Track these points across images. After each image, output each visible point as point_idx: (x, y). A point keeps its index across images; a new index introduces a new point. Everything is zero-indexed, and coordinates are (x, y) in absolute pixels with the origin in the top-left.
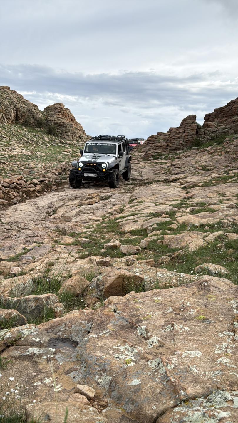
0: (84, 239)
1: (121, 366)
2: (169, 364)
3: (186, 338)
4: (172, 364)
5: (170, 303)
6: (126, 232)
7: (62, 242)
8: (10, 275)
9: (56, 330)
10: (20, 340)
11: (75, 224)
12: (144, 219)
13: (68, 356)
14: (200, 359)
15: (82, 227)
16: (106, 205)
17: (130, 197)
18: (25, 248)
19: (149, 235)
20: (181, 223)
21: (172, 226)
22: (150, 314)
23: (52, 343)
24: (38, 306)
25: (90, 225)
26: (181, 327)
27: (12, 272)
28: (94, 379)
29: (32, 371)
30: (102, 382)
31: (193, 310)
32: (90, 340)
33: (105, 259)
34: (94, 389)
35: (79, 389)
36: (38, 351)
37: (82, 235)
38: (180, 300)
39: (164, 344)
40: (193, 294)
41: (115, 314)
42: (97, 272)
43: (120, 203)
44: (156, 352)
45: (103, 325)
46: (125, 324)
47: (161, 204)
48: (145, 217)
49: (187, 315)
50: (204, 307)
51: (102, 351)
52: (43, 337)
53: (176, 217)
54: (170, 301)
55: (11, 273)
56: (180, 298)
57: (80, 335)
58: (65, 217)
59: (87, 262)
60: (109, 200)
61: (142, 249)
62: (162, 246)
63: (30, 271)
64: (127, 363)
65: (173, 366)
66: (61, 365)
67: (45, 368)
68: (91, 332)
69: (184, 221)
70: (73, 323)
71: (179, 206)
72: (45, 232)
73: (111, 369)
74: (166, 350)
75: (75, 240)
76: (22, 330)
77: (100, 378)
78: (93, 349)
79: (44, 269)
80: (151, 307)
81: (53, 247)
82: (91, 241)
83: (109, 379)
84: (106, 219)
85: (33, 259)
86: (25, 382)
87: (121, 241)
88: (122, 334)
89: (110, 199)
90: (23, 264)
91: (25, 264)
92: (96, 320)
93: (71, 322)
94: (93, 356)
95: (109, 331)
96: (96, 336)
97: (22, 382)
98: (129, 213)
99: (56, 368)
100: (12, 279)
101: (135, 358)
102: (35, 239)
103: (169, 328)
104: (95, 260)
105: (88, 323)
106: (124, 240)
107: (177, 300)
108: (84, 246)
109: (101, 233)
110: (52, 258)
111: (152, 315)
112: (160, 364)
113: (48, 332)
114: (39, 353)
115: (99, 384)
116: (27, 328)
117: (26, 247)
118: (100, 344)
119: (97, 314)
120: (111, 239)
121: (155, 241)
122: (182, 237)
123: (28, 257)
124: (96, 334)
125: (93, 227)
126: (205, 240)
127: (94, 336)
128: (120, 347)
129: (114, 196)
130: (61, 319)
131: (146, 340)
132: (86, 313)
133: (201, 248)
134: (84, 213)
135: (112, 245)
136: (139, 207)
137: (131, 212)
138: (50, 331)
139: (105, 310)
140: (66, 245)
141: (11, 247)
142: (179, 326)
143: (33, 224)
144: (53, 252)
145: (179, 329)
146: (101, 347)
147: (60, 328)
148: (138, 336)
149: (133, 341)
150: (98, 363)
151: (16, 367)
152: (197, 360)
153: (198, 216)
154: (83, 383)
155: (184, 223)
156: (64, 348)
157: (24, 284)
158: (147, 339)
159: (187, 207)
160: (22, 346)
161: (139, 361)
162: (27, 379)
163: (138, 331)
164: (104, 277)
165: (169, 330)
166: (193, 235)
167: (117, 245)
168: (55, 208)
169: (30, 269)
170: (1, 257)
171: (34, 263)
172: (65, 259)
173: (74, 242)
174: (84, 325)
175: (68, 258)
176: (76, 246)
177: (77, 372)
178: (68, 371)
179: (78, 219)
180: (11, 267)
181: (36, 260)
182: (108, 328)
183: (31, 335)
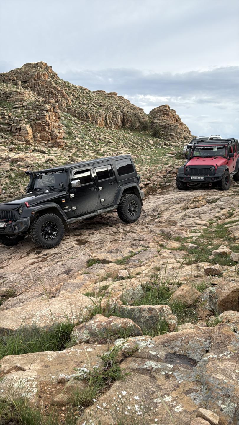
0: (191, 245)
6: (236, 238)
7: (168, 246)
8: (118, 277)
9: (173, 345)
10: (137, 351)
11: (180, 228)
13: (186, 375)
15: (188, 232)
16: (213, 208)
18: (131, 251)
23: (171, 358)
24: (152, 316)
25: (196, 230)
27: (120, 274)
28: (216, 404)
29: (150, 386)
30: (225, 408)
32: (209, 360)
33: (213, 266)
34: (217, 414)
35: (202, 413)
36: (156, 366)
37: (188, 240)
41: (235, 334)
42: (209, 283)
43: (229, 206)
45: (223, 346)
51: (223, 375)
52: (160, 351)
55: (119, 276)
57: (198, 353)
58: (170, 221)
59: (194, 268)
60: (216, 203)
63: (137, 274)
66: (180, 384)
67: (164, 384)
68: (210, 351)
70: (190, 339)
72: (150, 236)
73: (235, 396)
75: (181, 245)
76: (138, 341)
77: (223, 404)
78: (214, 371)
79: (150, 274)
81: (158, 252)
82: (198, 247)
83: (233, 405)
84: (213, 224)
85: (139, 263)
86: (145, 396)
87: (231, 248)
89: (218, 202)
90: (130, 267)
91: (131, 267)
92: (214, 339)
93: (188, 338)
94: (215, 379)
95: (231, 353)
96: (216, 357)
97: (142, 397)
99: (175, 386)
100: (120, 281)
102: (141, 242)
104: (203, 267)
105: (206, 341)
106: (234, 247)
109: (208, 238)
110: (158, 263)
113: (164, 346)
114: (157, 367)
115: (223, 410)
116: (143, 340)
117: (133, 251)
118: (221, 366)
119: (215, 332)
120: (220, 246)
123: (135, 260)
124: (216, 354)
125: (200, 232)
127: (214, 356)
129: (222, 199)
130: (177, 334)
132: (203, 330)
134: (190, 217)
135: (221, 252)
138: (166, 345)
139: (224, 329)
140: (172, 249)
141: (118, 250)
143: (139, 228)
144: (159, 257)
146: (223, 370)
147: (176, 343)
150: (220, 387)
151: (135, 380)
154: (205, 406)
156: (181, 365)
157: (134, 290)
160: (139, 358)
162: (146, 394)
164: (217, 289)
167: (227, 252)
168: (160, 211)
169: (137, 272)
170: (109, 260)
171: (141, 267)
172: (172, 264)
173: (180, 247)
174: (201, 342)
175: (174, 263)
176: (182, 252)
177: (198, 393)
178: (188, 391)
179: (183, 223)
180: (119, 270)
181: (142, 264)
182: (229, 349)
183: (148, 348)
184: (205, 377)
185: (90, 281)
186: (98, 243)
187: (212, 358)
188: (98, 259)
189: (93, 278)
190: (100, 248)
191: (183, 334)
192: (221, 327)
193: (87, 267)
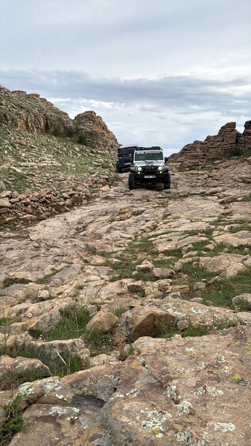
0: (115, 260)
1: (148, 436)
2: (199, 440)
3: (219, 404)
4: (202, 441)
5: (203, 356)
6: (159, 252)
7: (92, 263)
8: (38, 299)
9: (81, 385)
10: (43, 396)
11: (105, 242)
12: (179, 237)
13: (92, 419)
14: (234, 434)
15: (113, 246)
16: (138, 220)
17: (164, 212)
18: (53, 268)
19: (183, 256)
20: (219, 243)
21: (209, 246)
22: (181, 371)
23: (77, 401)
24: (63, 353)
25: (121, 243)
26: (214, 390)
27: (40, 295)
29: (54, 435)
31: (228, 368)
32: (116, 400)
33: (136, 283)
36: (62, 411)
37: (112, 255)
38: (215, 353)
39: (195, 412)
40: (228, 346)
41: (144, 367)
42: (127, 305)
43: (153, 218)
44: (185, 421)
45: (131, 383)
46: (154, 382)
47: (197, 220)
48: (179, 235)
49: (221, 374)
50: (240, 363)
51: (128, 416)
52: (67, 393)
53: (213, 236)
54: (203, 354)
55: (39, 297)
56: (214, 350)
57: (106, 393)
58: (95, 234)
59: (117, 285)
60: (141, 215)
61: (176, 272)
62: (197, 269)
63: (59, 294)
64: (154, 434)
65: (203, 443)
66: (85, 430)
67: (69, 432)
68: (117, 390)
69: (221, 240)
70: (99, 377)
71: (216, 223)
72: (74, 251)
73: (137, 440)
74: (196, 419)
75: (106, 260)
76: (45, 384)
78: (119, 413)
79: (73, 293)
80: (183, 361)
82: (122, 262)
84: (138, 237)
85: (62, 282)
87: (154, 263)
88: (151, 395)
89: (143, 214)
90: (51, 286)
91: (53, 286)
92: (123, 375)
93: (97, 376)
94: (119, 423)
95: (137, 390)
96: (123, 397)
98: (163, 230)
99: (79, 433)
100: (40, 303)
101: (163, 428)
102: (65, 258)
103: (200, 391)
104: (126, 284)
105: (115, 378)
106: (158, 261)
107: (211, 353)
108: (115, 267)
109: (133, 252)
110: (81, 281)
111: (184, 373)
112: (190, 439)
113: (72, 387)
114: (62, 413)
116: (50, 382)
117: (55, 268)
118: (126, 407)
119: (124, 368)
120: (143, 260)
121: (190, 263)
122: (219, 260)
123: (57, 279)
124: (123, 393)
125: (125, 246)
126: (244, 263)
127: (121, 396)
128: (148, 412)
129: (147, 211)
130: (87, 372)
131: (176, 404)
132: (113, 365)
133: (240, 273)
134: (116, 230)
135: (144, 267)
136: (174, 224)
137: (165, 229)
139: (134, 363)
140: (96, 265)
141: (39, 267)
142: (211, 388)
143: (62, 242)
144: (83, 274)
145: (211, 393)
146: (128, 411)
147: (85, 383)
148: (167, 399)
149: (162, 404)
150: (124, 431)
151: (38, 430)
152: (230, 435)
153: (237, 236)
155: (221, 243)
156: (88, 407)
158: (177, 402)
159: (224, 225)
160: (45, 403)
161: (167, 432)
162: (48, 445)
163: (168, 391)
164: (133, 314)
165: (201, 393)
166: (231, 257)
167: (150, 267)
168: (85, 224)
169: (59, 292)
170: (29, 279)
171: (63, 286)
172: (95, 282)
173: (105, 263)
174: (110, 380)
175: (97, 280)
176: (107, 268)
177: (102, 439)
178: (92, 437)
179: (109, 236)
180: (39, 290)
181: (64, 283)
182: (136, 386)
183: (55, 391)
184: (110, 421)
185: (6, 305)
186: (17, 260)
187: (119, 398)
188: (16, 279)
189: (10, 301)
190: (19, 265)
191: (92, 372)
192: (130, 361)
193: (3, 288)
